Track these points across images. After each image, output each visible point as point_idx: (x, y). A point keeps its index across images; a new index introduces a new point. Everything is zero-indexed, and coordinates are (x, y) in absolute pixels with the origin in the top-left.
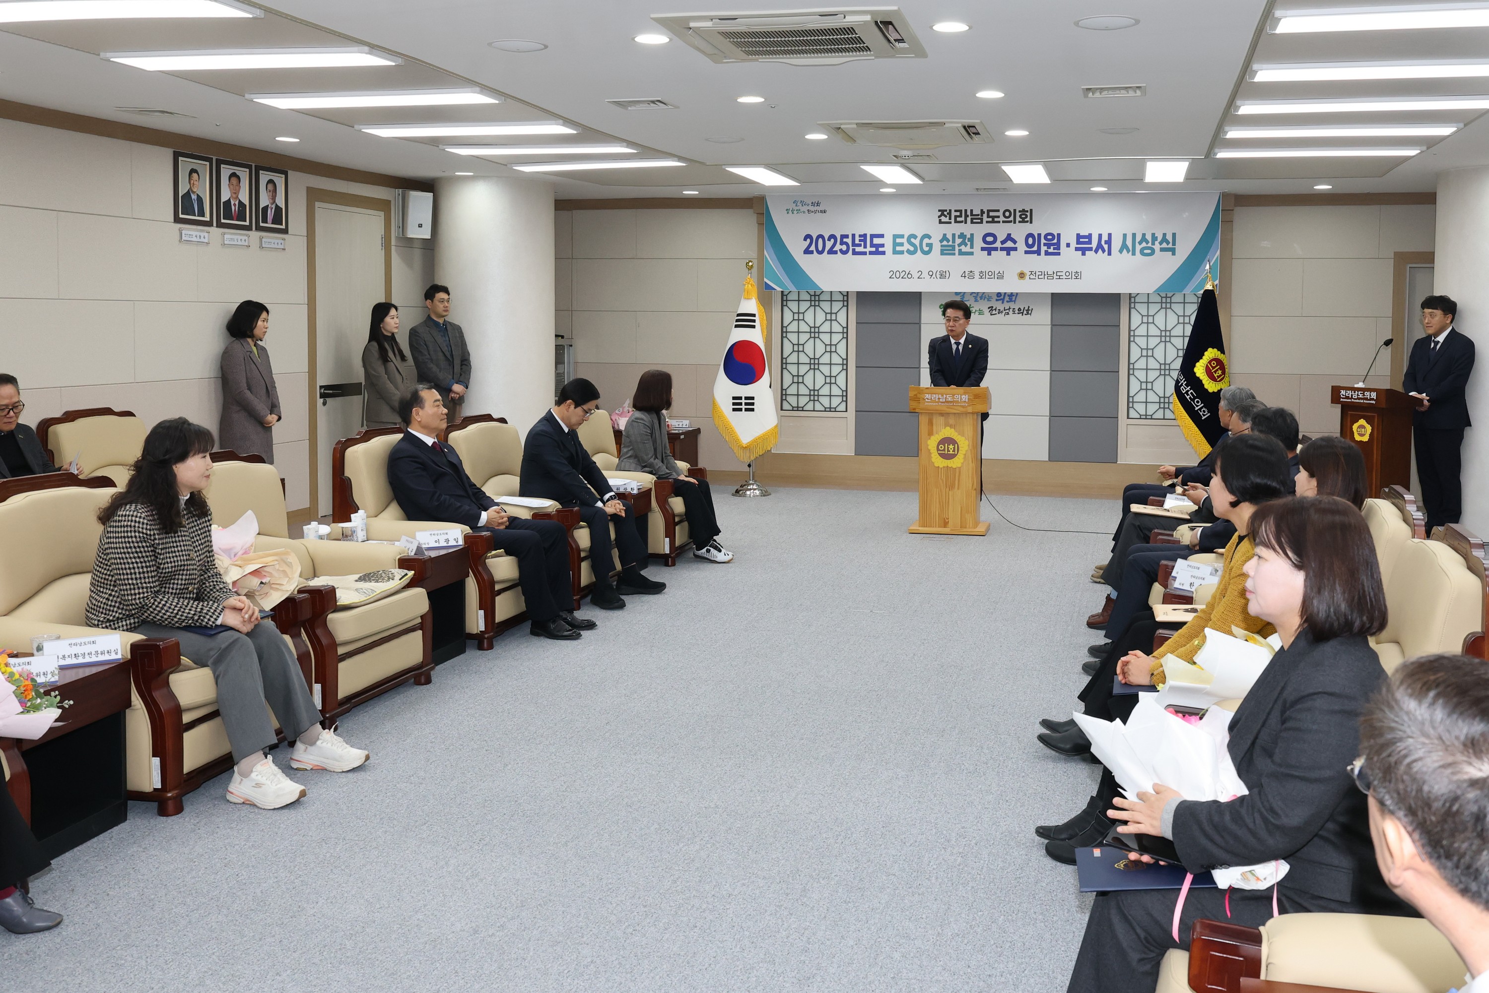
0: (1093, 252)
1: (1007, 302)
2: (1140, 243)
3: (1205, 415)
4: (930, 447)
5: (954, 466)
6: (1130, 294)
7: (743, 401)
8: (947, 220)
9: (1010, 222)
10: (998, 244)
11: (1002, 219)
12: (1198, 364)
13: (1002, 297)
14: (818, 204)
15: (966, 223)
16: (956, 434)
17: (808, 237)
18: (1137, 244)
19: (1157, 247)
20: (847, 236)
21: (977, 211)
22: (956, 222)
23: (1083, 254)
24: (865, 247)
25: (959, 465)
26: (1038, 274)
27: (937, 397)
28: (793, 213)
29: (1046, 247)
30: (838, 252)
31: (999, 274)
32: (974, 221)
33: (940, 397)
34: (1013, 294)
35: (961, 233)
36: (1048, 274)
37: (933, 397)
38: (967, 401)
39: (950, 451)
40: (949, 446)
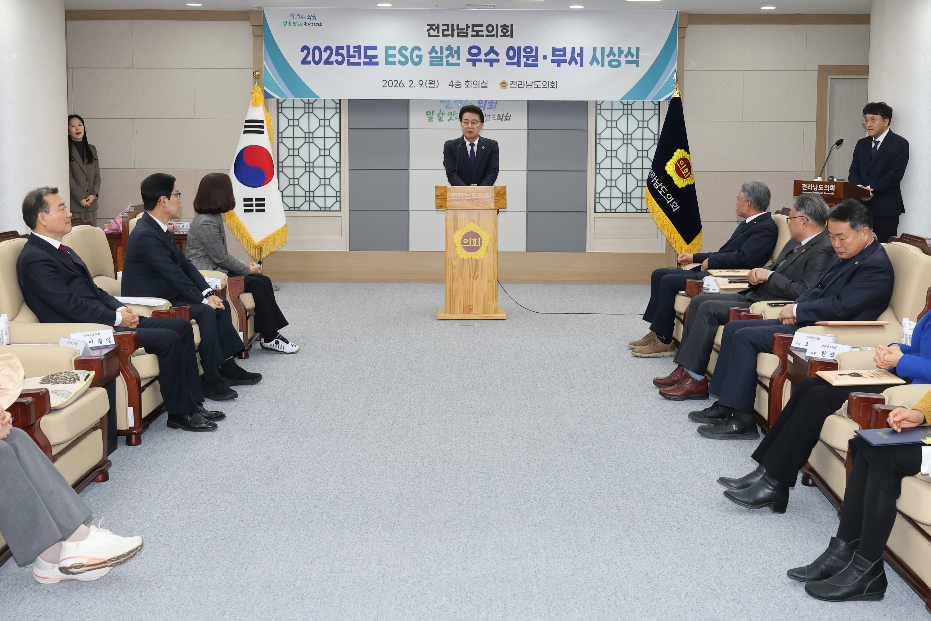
0: (567, 64)
1: (488, 108)
2: (608, 56)
3: (675, 207)
4: (455, 241)
5: (477, 258)
6: (596, 101)
7: (254, 202)
8: (435, 33)
9: (493, 36)
10: (482, 56)
11: (485, 33)
12: (668, 163)
14: (314, 17)
15: (453, 36)
16: (479, 228)
17: (305, 48)
18: (606, 57)
19: (623, 59)
20: (342, 48)
21: (462, 26)
22: (444, 35)
23: (559, 66)
24: (359, 58)
25: (482, 257)
26: (518, 83)
27: (463, 195)
28: (290, 25)
29: (525, 59)
30: (334, 62)
31: (483, 84)
32: (460, 34)
33: (465, 195)
34: (493, 102)
35: (448, 46)
36: (527, 84)
37: (459, 195)
38: (490, 198)
39: (473, 245)
40: (473, 240)
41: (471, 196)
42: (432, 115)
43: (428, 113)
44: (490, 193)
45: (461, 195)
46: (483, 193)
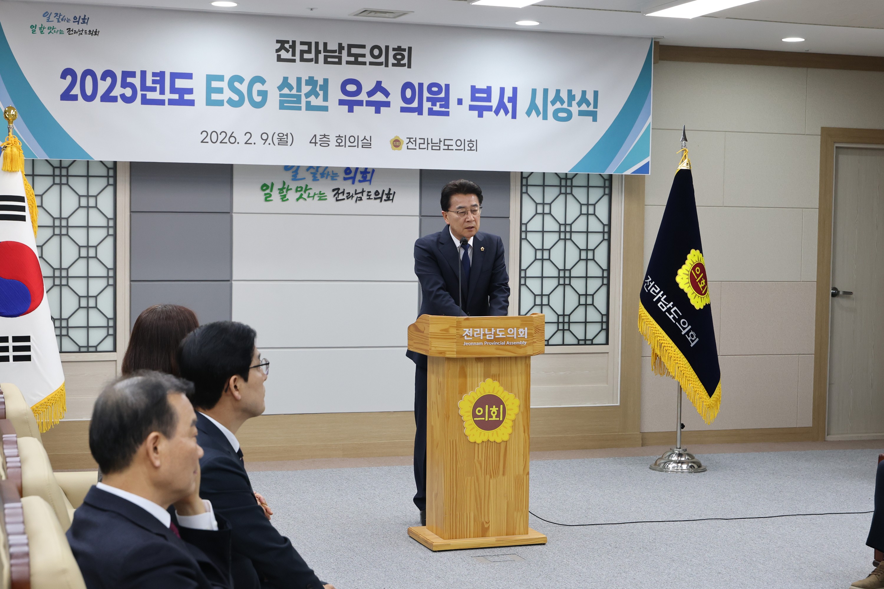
0: (492, 114)
1: (360, 181)
2: (553, 103)
3: (693, 340)
4: (461, 412)
5: (498, 440)
6: (522, 173)
7: (11, 344)
8: (289, 56)
9: (380, 64)
10: (363, 97)
11: (369, 59)
12: (680, 272)
13: (352, 175)
14: (85, 20)
15: (317, 62)
16: (501, 389)
17: (67, 72)
18: (549, 104)
19: (575, 109)
20: (132, 74)
21: (333, 46)
22: (302, 60)
23: (480, 115)
24: (162, 92)
25: (506, 438)
26: (418, 141)
27: (482, 333)
28: (42, 32)
29: (430, 103)
30: (119, 98)
31: (365, 141)
32: (329, 60)
33: (486, 333)
34: (368, 170)
35: (309, 77)
36: (432, 143)
37: (475, 333)
38: (526, 337)
39: (492, 417)
40: (491, 409)
41: (495, 334)
42: (271, 191)
43: (264, 187)
44: (526, 328)
45: (478, 332)
46: (515, 329)
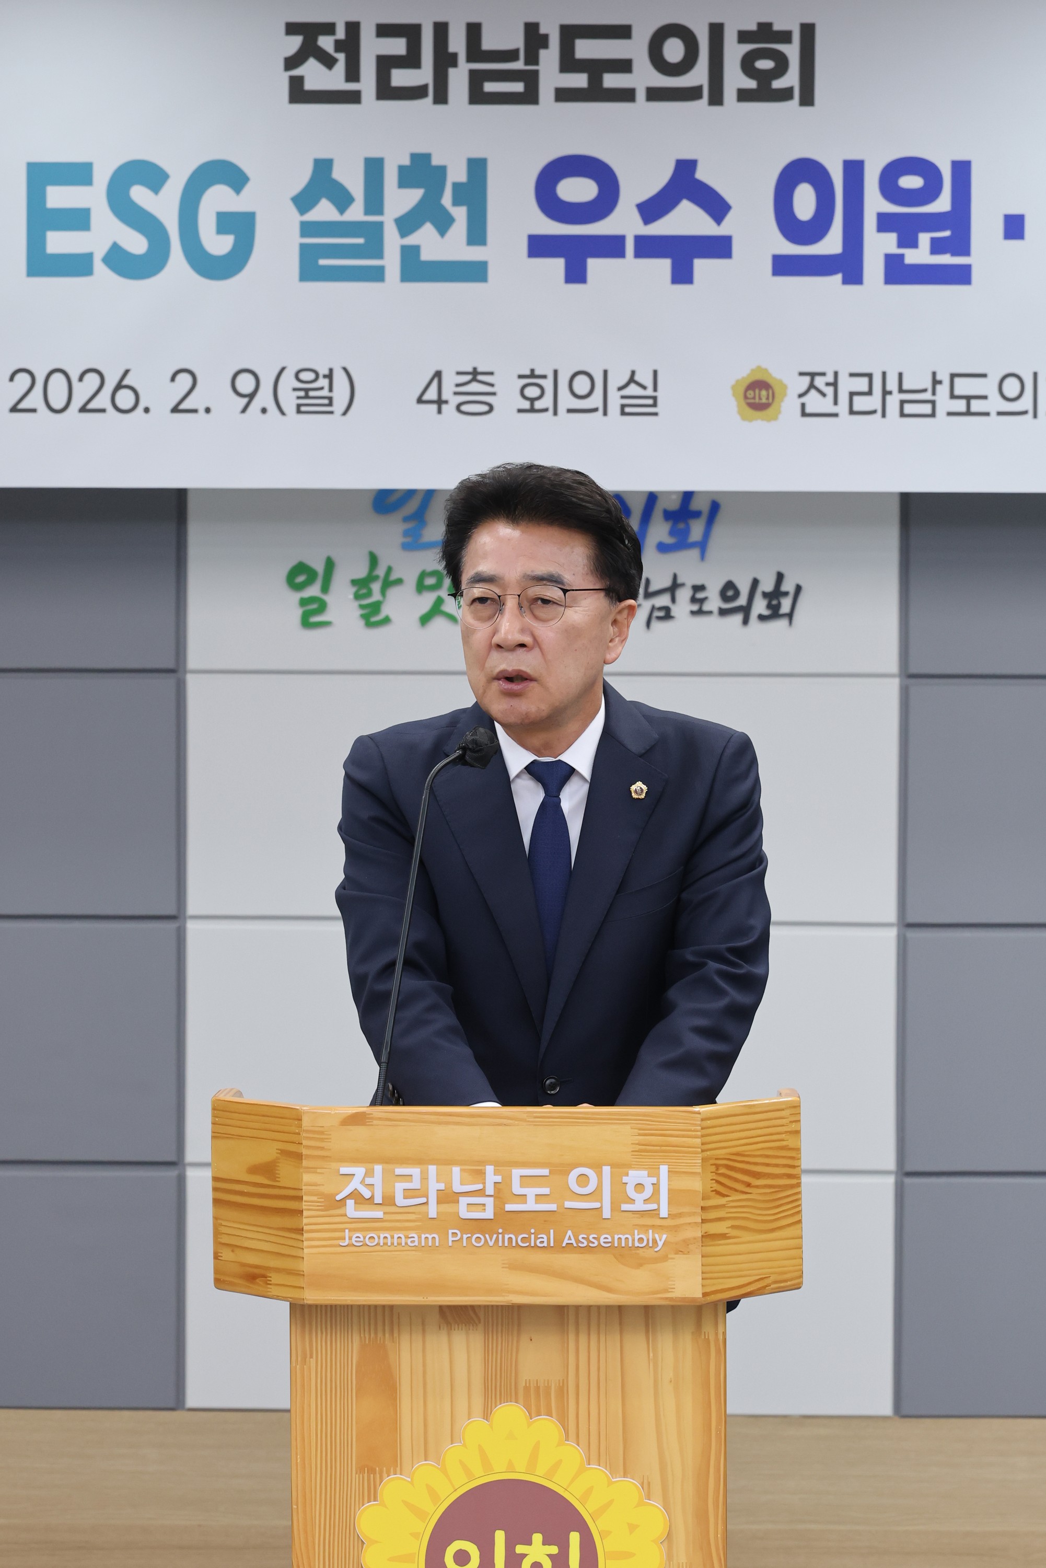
1: (663, 548)
4: (372, 1560)
8: (335, 79)
9: (692, 94)
10: (623, 222)
11: (644, 77)
15: (441, 97)
16: (572, 1454)
21: (502, 36)
22: (386, 91)
26: (847, 385)
27: (434, 1186)
29: (891, 238)
32: (490, 87)
33: (457, 1187)
34: (695, 505)
35: (414, 157)
36: (901, 390)
37: (400, 1187)
38: (664, 1213)
40: (520, 1549)
41: (501, 1194)
42: (325, 589)
43: (298, 575)
44: (664, 1169)
45: (416, 1184)
46: (606, 1170)
